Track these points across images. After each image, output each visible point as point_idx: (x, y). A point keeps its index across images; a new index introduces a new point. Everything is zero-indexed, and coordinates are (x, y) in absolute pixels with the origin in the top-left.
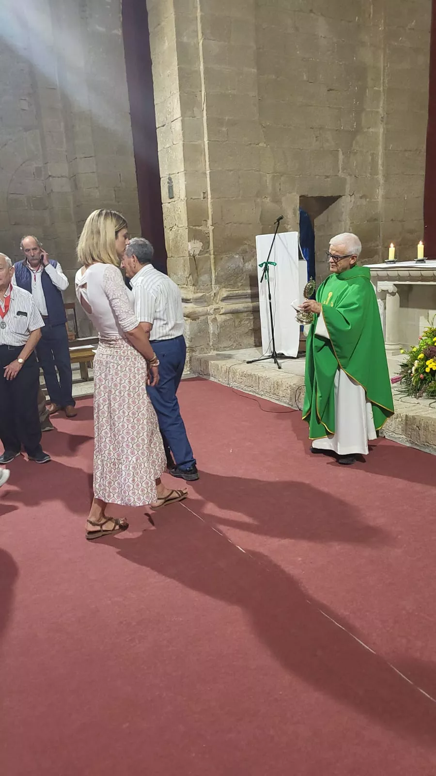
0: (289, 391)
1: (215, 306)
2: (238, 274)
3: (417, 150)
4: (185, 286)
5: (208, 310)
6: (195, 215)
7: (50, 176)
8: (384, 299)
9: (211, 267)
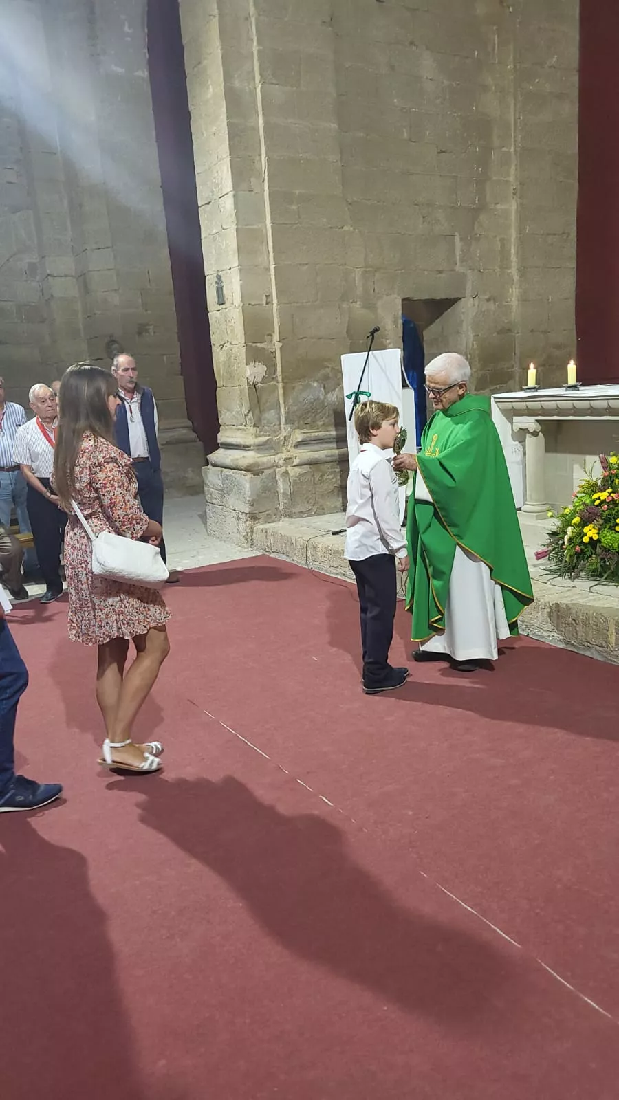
1: (285, 455)
2: (317, 409)
3: (563, 233)
4: (242, 427)
5: (277, 461)
6: (256, 328)
7: (49, 275)
8: (522, 441)
9: (278, 400)
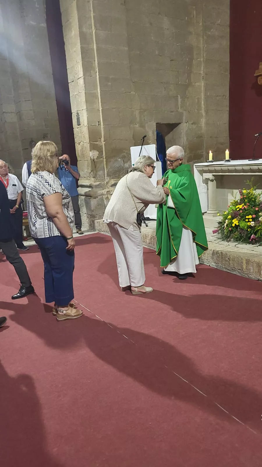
0: (152, 240)
1: (107, 190)
2: (121, 170)
3: (223, 96)
4: (89, 178)
5: (103, 192)
6: (94, 135)
7: (4, 112)
8: (207, 184)
9: (104, 166)
